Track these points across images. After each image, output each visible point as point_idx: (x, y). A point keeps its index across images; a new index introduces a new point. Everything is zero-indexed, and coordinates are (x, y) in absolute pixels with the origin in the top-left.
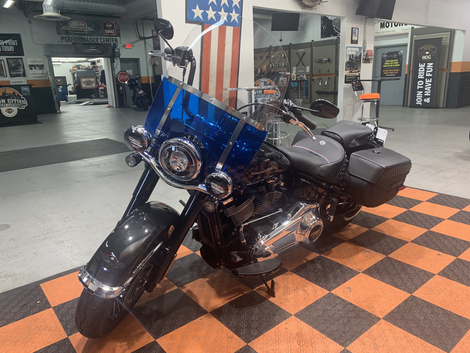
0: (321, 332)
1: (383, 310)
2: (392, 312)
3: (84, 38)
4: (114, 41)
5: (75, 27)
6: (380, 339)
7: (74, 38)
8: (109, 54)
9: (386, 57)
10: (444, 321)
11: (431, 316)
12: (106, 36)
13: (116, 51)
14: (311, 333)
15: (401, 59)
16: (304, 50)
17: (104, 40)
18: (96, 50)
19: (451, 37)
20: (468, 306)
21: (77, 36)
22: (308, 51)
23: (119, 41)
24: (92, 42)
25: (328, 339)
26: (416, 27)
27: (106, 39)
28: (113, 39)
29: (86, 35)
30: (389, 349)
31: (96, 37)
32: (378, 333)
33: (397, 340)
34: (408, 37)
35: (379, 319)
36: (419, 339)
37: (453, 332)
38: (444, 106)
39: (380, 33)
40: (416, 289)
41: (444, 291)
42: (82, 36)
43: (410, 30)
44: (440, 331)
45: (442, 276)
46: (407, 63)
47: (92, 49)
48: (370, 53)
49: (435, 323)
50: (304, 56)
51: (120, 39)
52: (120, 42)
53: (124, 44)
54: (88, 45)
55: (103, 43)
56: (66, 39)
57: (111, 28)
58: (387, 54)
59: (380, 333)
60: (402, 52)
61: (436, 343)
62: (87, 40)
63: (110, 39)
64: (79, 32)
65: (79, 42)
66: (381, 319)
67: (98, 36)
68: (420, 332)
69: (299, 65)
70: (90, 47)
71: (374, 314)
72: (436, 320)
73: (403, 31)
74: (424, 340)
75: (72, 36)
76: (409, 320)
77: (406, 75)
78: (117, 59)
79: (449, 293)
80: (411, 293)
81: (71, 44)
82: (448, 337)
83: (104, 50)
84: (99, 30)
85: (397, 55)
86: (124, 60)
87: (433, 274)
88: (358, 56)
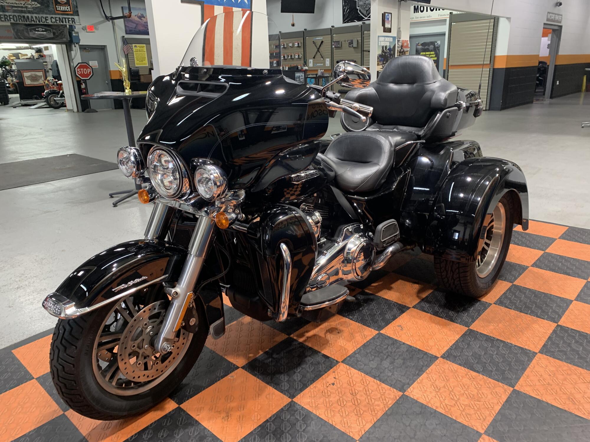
0: (375, 378)
1: (440, 348)
2: (451, 349)
3: (28, 17)
4: (71, 22)
5: (14, 2)
6: (440, 380)
7: (13, 16)
8: (65, 40)
9: (421, 49)
10: (505, 354)
11: (491, 350)
12: (59, 14)
13: (74, 35)
14: (364, 381)
15: (438, 51)
16: (322, 38)
17: (56, 20)
18: (45, 33)
19: (495, 25)
20: (528, 336)
21: (17, 14)
22: (327, 39)
23: (78, 21)
24: (39, 22)
25: (383, 385)
26: (454, 13)
27: (59, 18)
28: (68, 18)
29: (29, 12)
30: (450, 389)
31: (44, 16)
32: (437, 373)
33: (458, 379)
34: (445, 24)
35: (436, 358)
36: (481, 375)
37: (515, 364)
38: (488, 108)
39: (413, 18)
40: (473, 321)
41: (503, 321)
42: (23, 14)
43: (449, 16)
44: (503, 365)
45: (499, 305)
46: (445, 56)
47: (39, 33)
48: (405, 44)
49: (496, 357)
50: (322, 46)
51: (79, 18)
52: (80, 23)
53: (84, 26)
54: (33, 26)
55: (55, 23)
57: (65, 4)
58: (422, 45)
59: (439, 373)
60: (439, 42)
61: (499, 378)
62: (31, 20)
63: (65, 18)
64: (20, 9)
65: (21, 22)
66: (438, 358)
67: (47, 14)
68: (481, 368)
69: (317, 56)
70: (37, 29)
71: (430, 352)
72: (497, 354)
73: (440, 17)
74: (486, 376)
75: (10, 14)
76: (468, 356)
77: (444, 71)
78: (75, 46)
79: (508, 323)
80: (469, 327)
81: (8, 24)
82: (511, 371)
83: (57, 34)
84: (48, 6)
85: (433, 46)
86: (85, 47)
87: (490, 303)
88: (392, 47)
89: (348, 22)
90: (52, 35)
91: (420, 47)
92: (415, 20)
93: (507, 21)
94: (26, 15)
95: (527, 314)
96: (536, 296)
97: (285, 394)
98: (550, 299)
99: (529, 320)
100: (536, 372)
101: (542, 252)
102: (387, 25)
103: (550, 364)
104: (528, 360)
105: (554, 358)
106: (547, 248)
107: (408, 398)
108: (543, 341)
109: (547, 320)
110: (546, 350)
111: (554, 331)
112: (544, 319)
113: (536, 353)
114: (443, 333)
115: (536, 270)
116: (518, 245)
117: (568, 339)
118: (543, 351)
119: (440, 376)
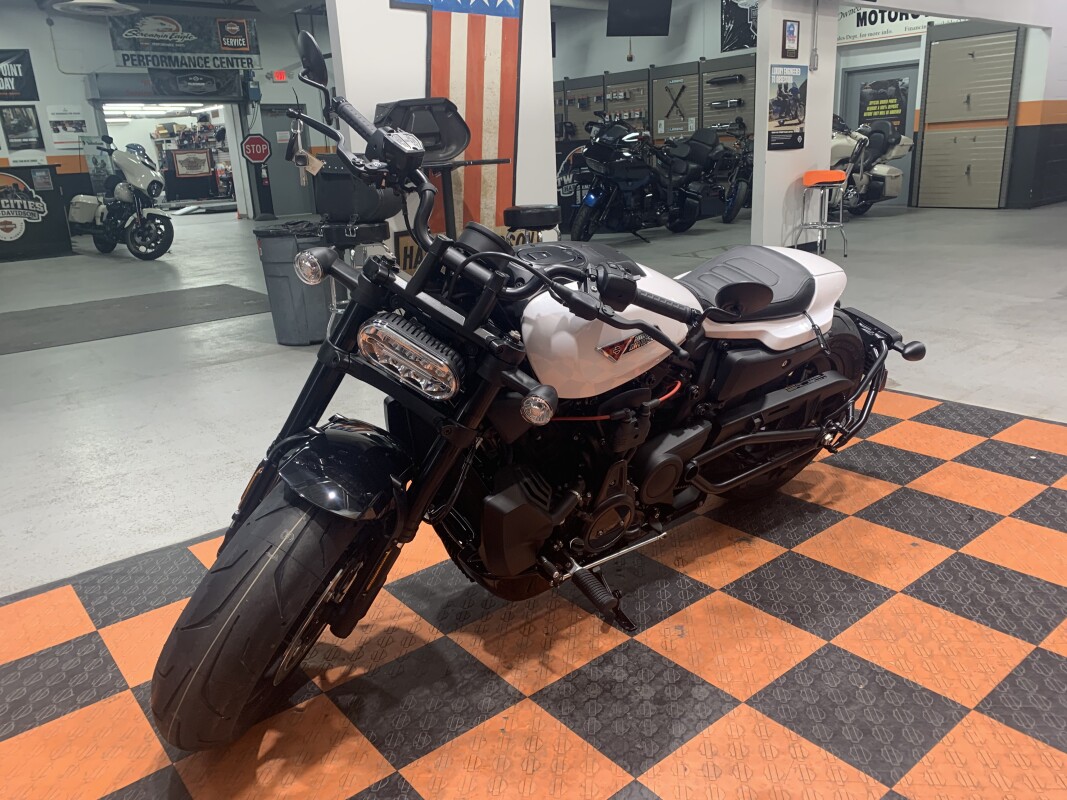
0: (585, 738)
1: (752, 683)
2: (773, 686)
3: (176, 58)
4: (246, 65)
5: (155, 33)
6: (727, 755)
7: (153, 57)
8: (235, 95)
9: (870, 94)
10: (894, 707)
11: (864, 695)
12: (226, 52)
13: (252, 87)
14: (562, 742)
15: (903, 98)
16: (681, 80)
17: (222, 63)
18: (203, 84)
19: (1020, 42)
20: (960, 669)
21: (158, 54)
22: (692, 82)
23: (258, 63)
24: (195, 66)
25: (600, 756)
26: (938, 21)
27: (227, 58)
28: (242, 59)
29: (179, 50)
30: (743, 778)
31: (203, 55)
32: (726, 738)
33: (769, 754)
34: (919, 46)
35: (736, 702)
36: (823, 750)
37: (911, 731)
38: (1002, 205)
39: (855, 36)
40: (843, 628)
41: (912, 633)
42: (169, 54)
43: (926, 30)
44: (880, 730)
45: (912, 595)
46: (918, 107)
47: (194, 84)
50: (683, 95)
51: (260, 59)
53: (269, 71)
54: (185, 74)
55: (220, 68)
56: (133, 60)
57: (238, 34)
58: (873, 86)
59: (730, 738)
60: (906, 80)
61: (864, 761)
62: (182, 64)
63: (237, 59)
64: (163, 45)
65: (165, 67)
66: (740, 702)
67: (207, 52)
68: (829, 735)
69: (672, 114)
70: (191, 79)
71: (726, 690)
72: (875, 705)
73: (907, 32)
74: (836, 754)
75: (148, 53)
76: (807, 705)
77: (915, 134)
78: (253, 107)
79: (920, 637)
80: (829, 639)
81: (146, 71)
82: (895, 748)
83: (222, 86)
84: (210, 39)
85: (893, 88)
86: (269, 108)
87: (892, 591)
88: (798, 87)
89: (731, 49)
90: (214, 88)
91: (869, 90)
92: (860, 40)
93: (1043, 35)
94: (174, 55)
95: (971, 618)
96: (1004, 581)
97: (387, 758)
98: (1035, 589)
99: (973, 635)
100: (954, 755)
101: (1043, 487)
102: (790, 45)
103: (995, 738)
104: (944, 725)
105: (1009, 723)
106: (1057, 478)
107: (643, 791)
108: (991, 683)
109: (1015, 635)
110: (993, 705)
111: (1026, 662)
112: (1007, 633)
113: (968, 711)
114: (768, 650)
115: (1019, 522)
116: (993, 469)
117: (1054, 683)
118: (985, 706)
119: (729, 745)
